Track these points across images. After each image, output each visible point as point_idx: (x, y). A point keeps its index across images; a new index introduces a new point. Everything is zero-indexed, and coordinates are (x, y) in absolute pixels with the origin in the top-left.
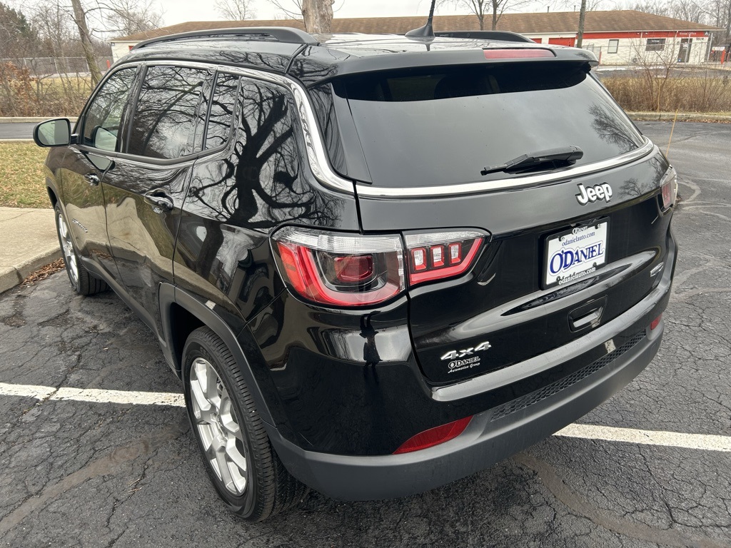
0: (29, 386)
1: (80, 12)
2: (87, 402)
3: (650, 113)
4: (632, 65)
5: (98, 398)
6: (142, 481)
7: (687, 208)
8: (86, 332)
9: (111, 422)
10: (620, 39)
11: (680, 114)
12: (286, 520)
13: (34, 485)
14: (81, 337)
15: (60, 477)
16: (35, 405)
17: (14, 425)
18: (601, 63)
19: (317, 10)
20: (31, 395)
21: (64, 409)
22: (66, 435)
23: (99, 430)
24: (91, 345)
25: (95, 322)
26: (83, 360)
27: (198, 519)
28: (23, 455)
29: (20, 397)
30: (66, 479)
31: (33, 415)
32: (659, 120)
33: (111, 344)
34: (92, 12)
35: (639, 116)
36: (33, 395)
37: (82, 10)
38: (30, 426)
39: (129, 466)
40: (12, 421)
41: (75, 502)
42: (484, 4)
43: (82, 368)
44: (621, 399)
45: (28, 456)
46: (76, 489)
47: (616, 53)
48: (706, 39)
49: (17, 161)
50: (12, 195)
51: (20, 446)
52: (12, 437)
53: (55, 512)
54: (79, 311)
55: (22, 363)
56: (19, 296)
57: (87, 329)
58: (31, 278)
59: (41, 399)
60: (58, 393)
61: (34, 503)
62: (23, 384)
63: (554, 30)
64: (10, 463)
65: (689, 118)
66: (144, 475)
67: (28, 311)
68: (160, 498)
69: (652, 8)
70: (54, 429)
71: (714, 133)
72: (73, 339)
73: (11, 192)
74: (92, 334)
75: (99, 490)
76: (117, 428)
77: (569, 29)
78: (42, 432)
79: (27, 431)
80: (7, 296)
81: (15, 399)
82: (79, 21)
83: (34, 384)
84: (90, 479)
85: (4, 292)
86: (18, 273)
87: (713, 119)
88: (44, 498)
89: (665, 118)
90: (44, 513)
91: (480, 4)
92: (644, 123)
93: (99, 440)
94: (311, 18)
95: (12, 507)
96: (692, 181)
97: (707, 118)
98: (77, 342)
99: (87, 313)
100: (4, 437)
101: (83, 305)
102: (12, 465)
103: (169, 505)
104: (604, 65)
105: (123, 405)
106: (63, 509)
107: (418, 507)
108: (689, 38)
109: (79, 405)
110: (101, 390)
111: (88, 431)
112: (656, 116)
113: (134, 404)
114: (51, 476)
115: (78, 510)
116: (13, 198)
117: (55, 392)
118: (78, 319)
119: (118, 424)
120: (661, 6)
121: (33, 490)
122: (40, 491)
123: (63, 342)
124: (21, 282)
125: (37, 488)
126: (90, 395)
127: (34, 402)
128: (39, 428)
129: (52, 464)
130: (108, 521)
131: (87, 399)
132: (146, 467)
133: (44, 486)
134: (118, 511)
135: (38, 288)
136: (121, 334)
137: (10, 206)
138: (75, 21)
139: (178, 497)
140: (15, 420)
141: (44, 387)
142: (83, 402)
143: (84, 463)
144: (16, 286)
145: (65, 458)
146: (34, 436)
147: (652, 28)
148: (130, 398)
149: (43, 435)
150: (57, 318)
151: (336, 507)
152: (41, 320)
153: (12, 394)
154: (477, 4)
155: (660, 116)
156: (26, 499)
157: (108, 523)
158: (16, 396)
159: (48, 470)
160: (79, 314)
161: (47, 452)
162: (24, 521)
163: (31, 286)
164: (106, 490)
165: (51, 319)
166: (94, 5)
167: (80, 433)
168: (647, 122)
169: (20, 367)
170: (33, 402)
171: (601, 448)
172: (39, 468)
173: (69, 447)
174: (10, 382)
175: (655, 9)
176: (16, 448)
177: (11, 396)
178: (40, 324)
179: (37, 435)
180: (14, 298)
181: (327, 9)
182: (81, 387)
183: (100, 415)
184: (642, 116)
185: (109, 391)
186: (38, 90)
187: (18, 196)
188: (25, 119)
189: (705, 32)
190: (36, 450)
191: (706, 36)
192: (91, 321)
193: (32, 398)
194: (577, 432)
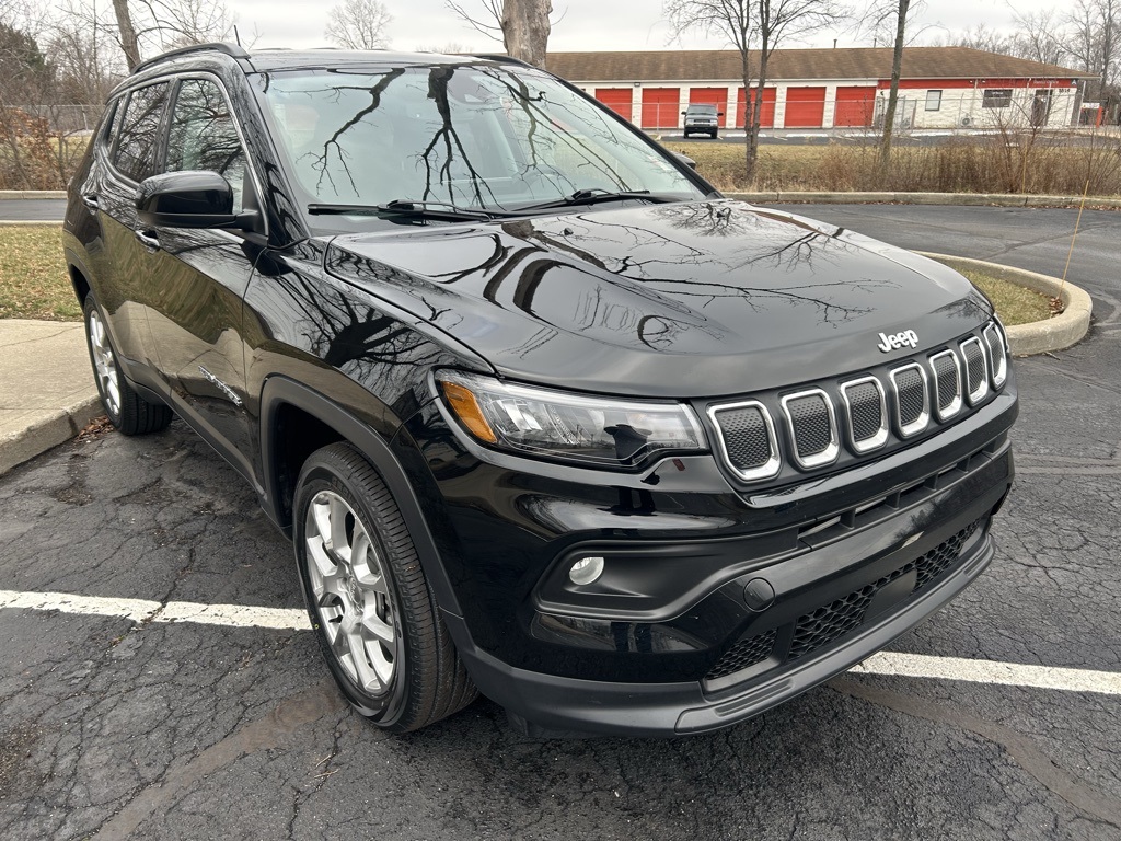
0: (117, 600)
1: (130, 33)
2: (217, 626)
3: (1010, 196)
4: (962, 128)
5: (234, 619)
6: (335, 759)
7: (1110, 332)
8: (195, 513)
9: (265, 660)
10: (944, 90)
11: (1057, 197)
12: (596, 827)
13: (149, 765)
14: (188, 521)
15: (192, 752)
16: (129, 630)
17: (99, 664)
18: (916, 125)
19: (527, 21)
20: (120, 613)
21: (181, 638)
22: (191, 680)
23: (245, 673)
24: (207, 533)
25: (207, 498)
26: (198, 558)
27: (445, 826)
28: (122, 713)
29: (103, 616)
30: (204, 756)
31: (129, 647)
32: (1025, 205)
33: (241, 532)
34: (148, 34)
35: (995, 199)
36: (125, 613)
37: (133, 31)
38: (126, 665)
39: (308, 733)
40: (95, 657)
41: (226, 795)
42: (749, 30)
43: (199, 570)
44: (1105, 626)
45: (132, 716)
46: (225, 773)
47: (938, 110)
48: (1074, 90)
49: (45, 252)
50: (45, 301)
51: (115, 698)
52: (99, 684)
53: (194, 813)
54: (178, 480)
55: (99, 561)
56: (76, 455)
57: (195, 509)
58: (91, 428)
59: (139, 621)
60: (165, 610)
61: (153, 798)
62: (105, 596)
63: (844, 75)
64: (101, 729)
65: (1070, 203)
66: (336, 750)
67: (93, 480)
68: (372, 788)
69: (986, 46)
70: (170, 670)
71: (1116, 224)
72: (176, 524)
73: (43, 298)
74: (206, 516)
75: (265, 775)
76: (276, 668)
77: (867, 74)
78: (150, 676)
79: (122, 674)
80: (55, 456)
81: (96, 621)
82: (128, 47)
83: (123, 596)
84: (245, 755)
85: (49, 450)
86: (70, 420)
87: (1108, 204)
88: (170, 788)
89: (1034, 203)
90: (173, 814)
91: (744, 31)
92: (1003, 209)
93: (249, 689)
94: (517, 33)
95: (115, 805)
96: (1106, 292)
97: (1099, 204)
98: (183, 530)
99: (192, 483)
100: (85, 683)
101: (182, 471)
102: (106, 731)
103: (390, 800)
104: (920, 128)
105: (278, 631)
106: (207, 807)
107: (818, 806)
108: (1049, 89)
109: (205, 631)
110: (238, 607)
111: (226, 674)
112: (1020, 200)
113: (297, 629)
114: (177, 750)
115: (234, 809)
116: (48, 306)
117: (160, 610)
118: (178, 493)
119: (276, 662)
120: (999, 43)
121: (149, 774)
122: (161, 775)
123: (159, 528)
124: (75, 435)
125: (157, 770)
126: (219, 614)
127: (128, 625)
128: (142, 669)
129: (174, 729)
130: (290, 827)
131: (217, 622)
132: (337, 735)
133: (167, 767)
134: (305, 811)
135: (105, 444)
136: (254, 516)
137: (44, 319)
138: (121, 46)
139: (403, 788)
140: (100, 656)
141: (141, 601)
142: (210, 626)
143: (229, 727)
144: (68, 442)
145: (196, 719)
146: (137, 682)
147: (993, 73)
148: (288, 619)
149: (151, 680)
150: (143, 490)
151: (678, 805)
152: (118, 494)
153: (89, 612)
154: (738, 31)
155: (1027, 199)
156: (138, 791)
157: (291, 831)
158: (97, 616)
159: (169, 740)
160: (178, 484)
161: (163, 708)
162: (141, 828)
163: (93, 441)
164: (277, 774)
165: (133, 493)
166: (151, 23)
167: (213, 677)
168: (1008, 209)
169: (94, 568)
170: (124, 625)
171: (1098, 707)
172: (153, 737)
173: (200, 700)
174: (83, 593)
175: (990, 46)
176: (109, 702)
177: (86, 616)
178: (116, 500)
179: (142, 680)
180: (67, 459)
181: (541, 20)
182: (203, 602)
183: (243, 647)
184: (999, 199)
185: (250, 608)
186: (61, 151)
187: (55, 303)
188: (44, 194)
189: (1072, 80)
190: (143, 706)
191: (1073, 86)
192: (199, 497)
193: (124, 619)
194: (1050, 680)
